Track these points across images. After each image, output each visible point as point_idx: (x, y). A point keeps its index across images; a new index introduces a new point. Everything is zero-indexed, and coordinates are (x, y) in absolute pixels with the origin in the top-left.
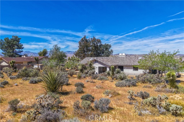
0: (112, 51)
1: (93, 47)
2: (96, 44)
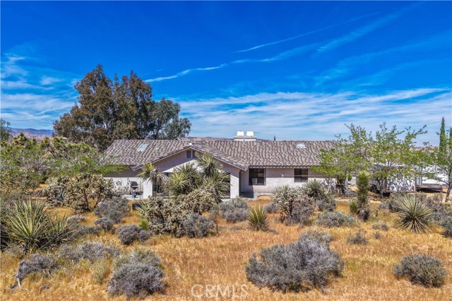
1: (132, 105)
2: (139, 97)
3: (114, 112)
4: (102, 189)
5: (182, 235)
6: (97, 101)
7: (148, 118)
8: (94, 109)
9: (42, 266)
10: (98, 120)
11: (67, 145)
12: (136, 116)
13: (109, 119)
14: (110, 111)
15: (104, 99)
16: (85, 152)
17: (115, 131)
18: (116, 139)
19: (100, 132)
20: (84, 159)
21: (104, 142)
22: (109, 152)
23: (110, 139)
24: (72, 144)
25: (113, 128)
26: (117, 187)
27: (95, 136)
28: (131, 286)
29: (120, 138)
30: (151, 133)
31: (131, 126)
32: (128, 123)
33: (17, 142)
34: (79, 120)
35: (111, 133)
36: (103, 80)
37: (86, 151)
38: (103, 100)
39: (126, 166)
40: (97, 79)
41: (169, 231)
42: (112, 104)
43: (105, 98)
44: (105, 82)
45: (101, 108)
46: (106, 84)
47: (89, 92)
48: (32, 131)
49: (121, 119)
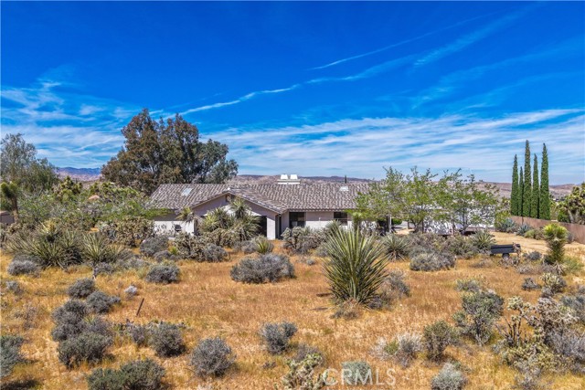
0: (234, 166)
1: (178, 149)
2: (185, 139)
3: (161, 156)
4: (146, 229)
5: (203, 260)
6: (142, 146)
7: (194, 161)
8: (141, 154)
9: (107, 269)
10: (145, 164)
11: (115, 190)
12: (182, 160)
13: (156, 163)
14: (156, 155)
15: (150, 144)
16: (131, 197)
17: (161, 176)
18: (162, 183)
19: (146, 177)
20: (131, 203)
21: (150, 186)
22: (154, 197)
23: (156, 183)
24: (120, 189)
25: (159, 172)
26: (163, 230)
27: (141, 180)
28: (158, 277)
29: (166, 183)
30: (198, 176)
31: (177, 170)
32: (174, 166)
33: (64, 186)
34: (126, 164)
35: (158, 177)
36: (149, 124)
37: (133, 195)
38: (148, 145)
39: (170, 210)
40: (143, 123)
41: (194, 258)
42: (158, 148)
43: (152, 143)
44: (150, 126)
45: (147, 153)
46: (152, 128)
47: (134, 136)
48: (71, 170)
49: (167, 163)
